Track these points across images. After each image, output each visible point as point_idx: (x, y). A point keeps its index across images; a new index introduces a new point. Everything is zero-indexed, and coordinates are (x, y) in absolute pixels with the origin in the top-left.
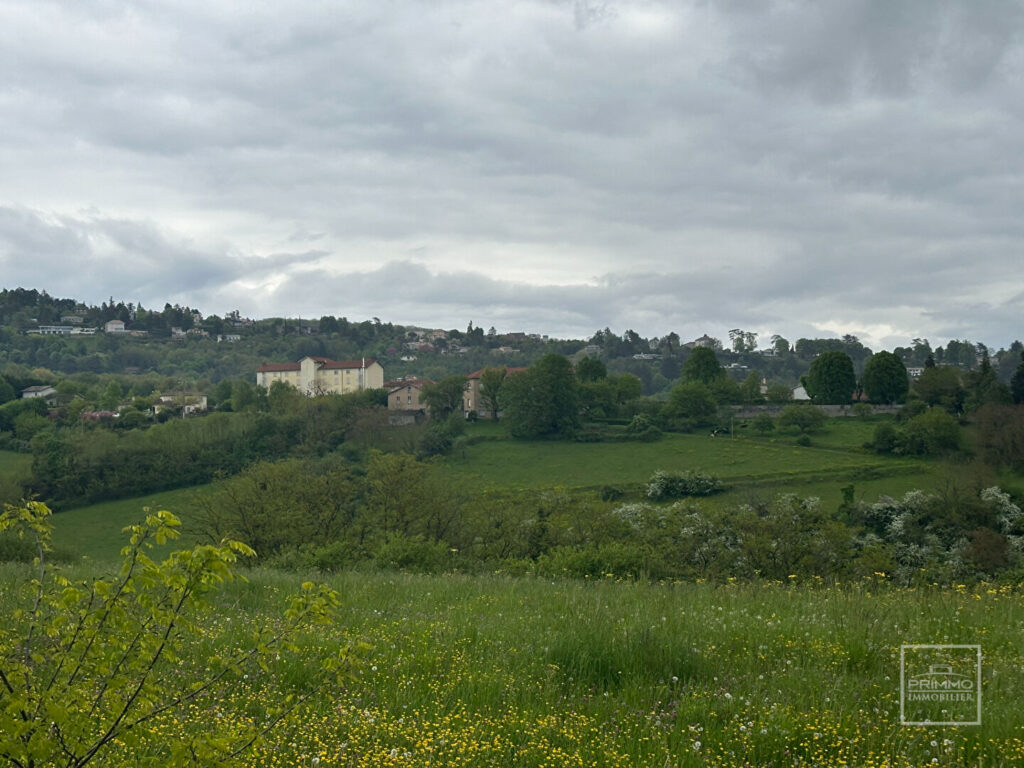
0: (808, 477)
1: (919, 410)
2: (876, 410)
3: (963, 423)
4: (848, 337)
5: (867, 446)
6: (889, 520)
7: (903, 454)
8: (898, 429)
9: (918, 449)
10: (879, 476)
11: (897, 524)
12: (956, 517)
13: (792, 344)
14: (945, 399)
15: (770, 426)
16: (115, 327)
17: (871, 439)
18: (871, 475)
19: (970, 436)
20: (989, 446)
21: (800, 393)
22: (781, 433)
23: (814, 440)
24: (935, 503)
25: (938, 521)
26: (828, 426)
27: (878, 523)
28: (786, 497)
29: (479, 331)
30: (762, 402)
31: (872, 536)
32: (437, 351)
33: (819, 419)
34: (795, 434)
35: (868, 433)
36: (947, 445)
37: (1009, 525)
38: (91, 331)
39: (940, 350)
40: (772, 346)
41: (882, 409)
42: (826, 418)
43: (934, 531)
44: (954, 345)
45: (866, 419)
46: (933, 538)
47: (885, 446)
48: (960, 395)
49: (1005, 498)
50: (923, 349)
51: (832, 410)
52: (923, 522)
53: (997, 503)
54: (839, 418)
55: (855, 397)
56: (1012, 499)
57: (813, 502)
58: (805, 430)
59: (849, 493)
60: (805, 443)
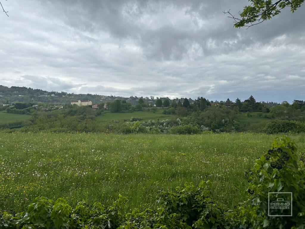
0: (154, 117)
1: (170, 107)
2: (164, 108)
3: (176, 110)
4: (167, 97)
5: (163, 113)
6: (164, 123)
7: (167, 114)
8: (167, 110)
9: (169, 113)
10: (164, 117)
11: (165, 124)
12: (172, 123)
13: (159, 98)
14: (174, 106)
15: (149, 110)
16: (53, 95)
17: (163, 112)
18: (163, 117)
19: (176, 111)
20: (179, 113)
21: (155, 105)
22: (151, 111)
23: (155, 112)
24: (170, 121)
25: (170, 124)
26: (158, 110)
27: (162, 124)
28: (150, 121)
29: (113, 96)
30: (149, 107)
31: (161, 126)
32: (106, 99)
33: (156, 109)
34: (153, 111)
35: (163, 111)
36: (174, 113)
37: (180, 124)
38: (49, 96)
39: (180, 99)
40: (156, 99)
41: (166, 108)
42: (158, 109)
43: (170, 125)
44: (182, 98)
45: (163, 109)
46: (169, 126)
47: (165, 113)
48: (176, 105)
49: (180, 120)
50: (177, 99)
51: (159, 108)
52: (168, 124)
53: (179, 121)
54: (160, 109)
55: (162, 106)
56: (181, 120)
57: (153, 121)
58: (154, 111)
59: (158, 120)
60: (154, 113)
